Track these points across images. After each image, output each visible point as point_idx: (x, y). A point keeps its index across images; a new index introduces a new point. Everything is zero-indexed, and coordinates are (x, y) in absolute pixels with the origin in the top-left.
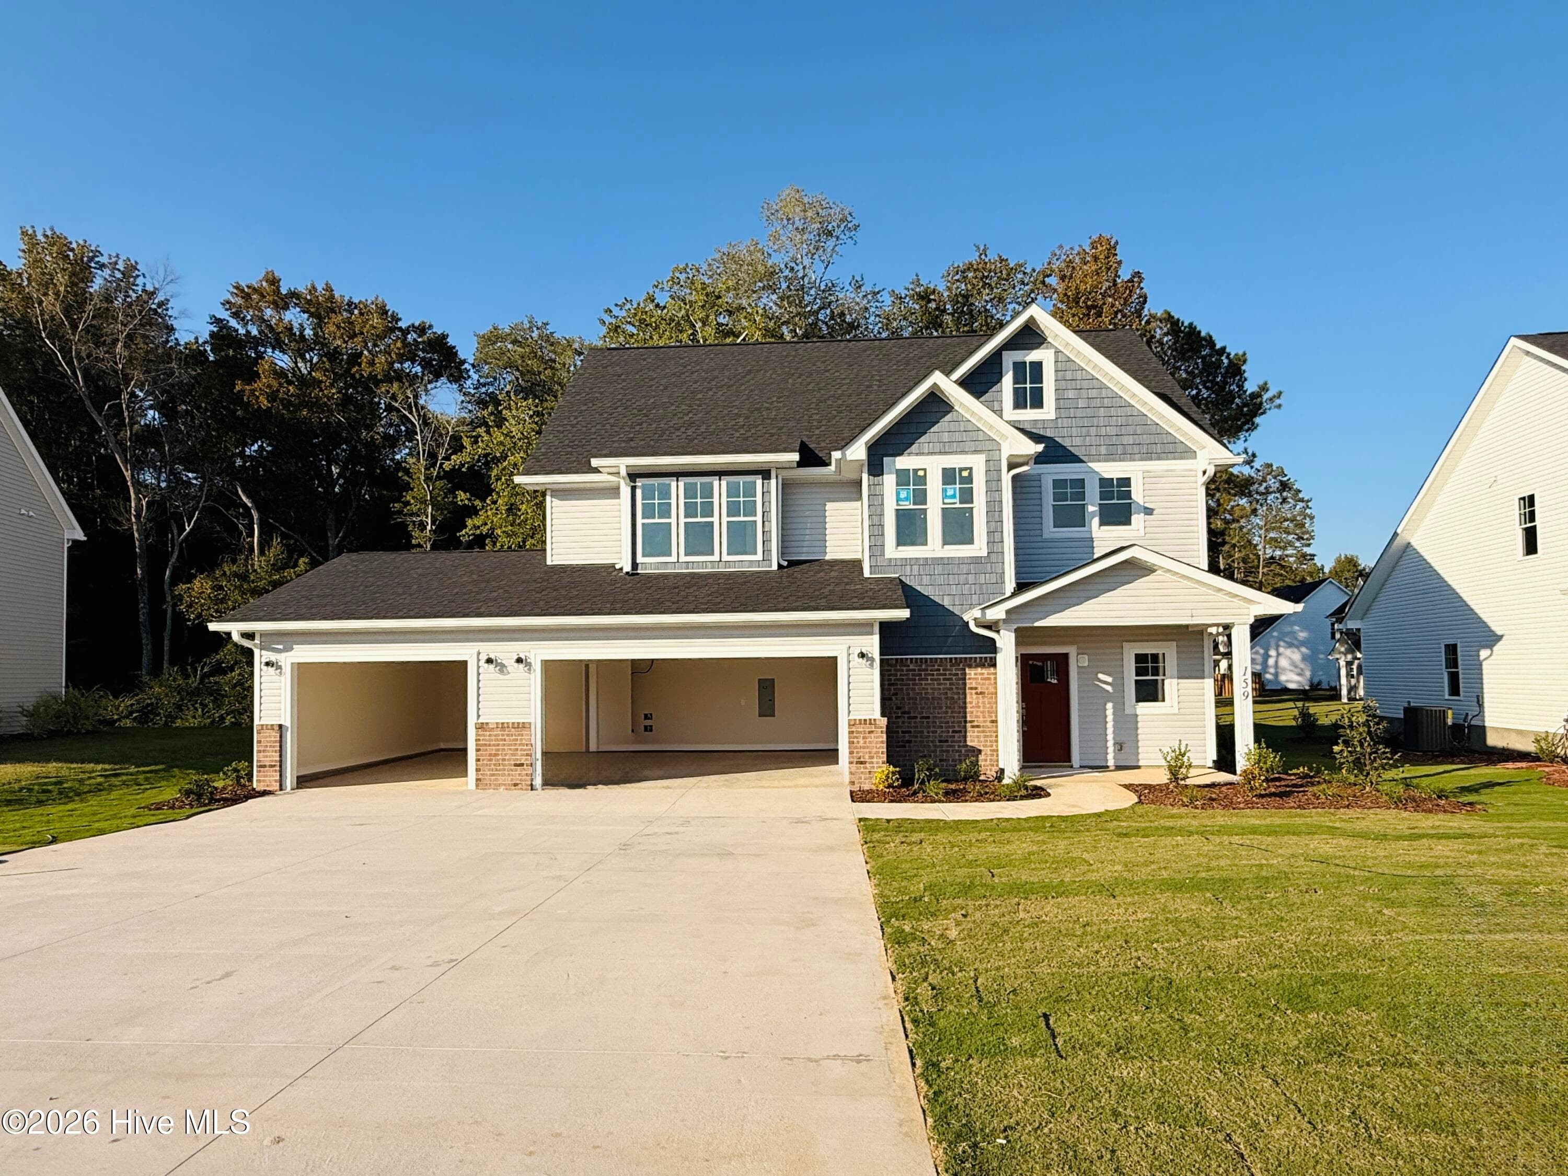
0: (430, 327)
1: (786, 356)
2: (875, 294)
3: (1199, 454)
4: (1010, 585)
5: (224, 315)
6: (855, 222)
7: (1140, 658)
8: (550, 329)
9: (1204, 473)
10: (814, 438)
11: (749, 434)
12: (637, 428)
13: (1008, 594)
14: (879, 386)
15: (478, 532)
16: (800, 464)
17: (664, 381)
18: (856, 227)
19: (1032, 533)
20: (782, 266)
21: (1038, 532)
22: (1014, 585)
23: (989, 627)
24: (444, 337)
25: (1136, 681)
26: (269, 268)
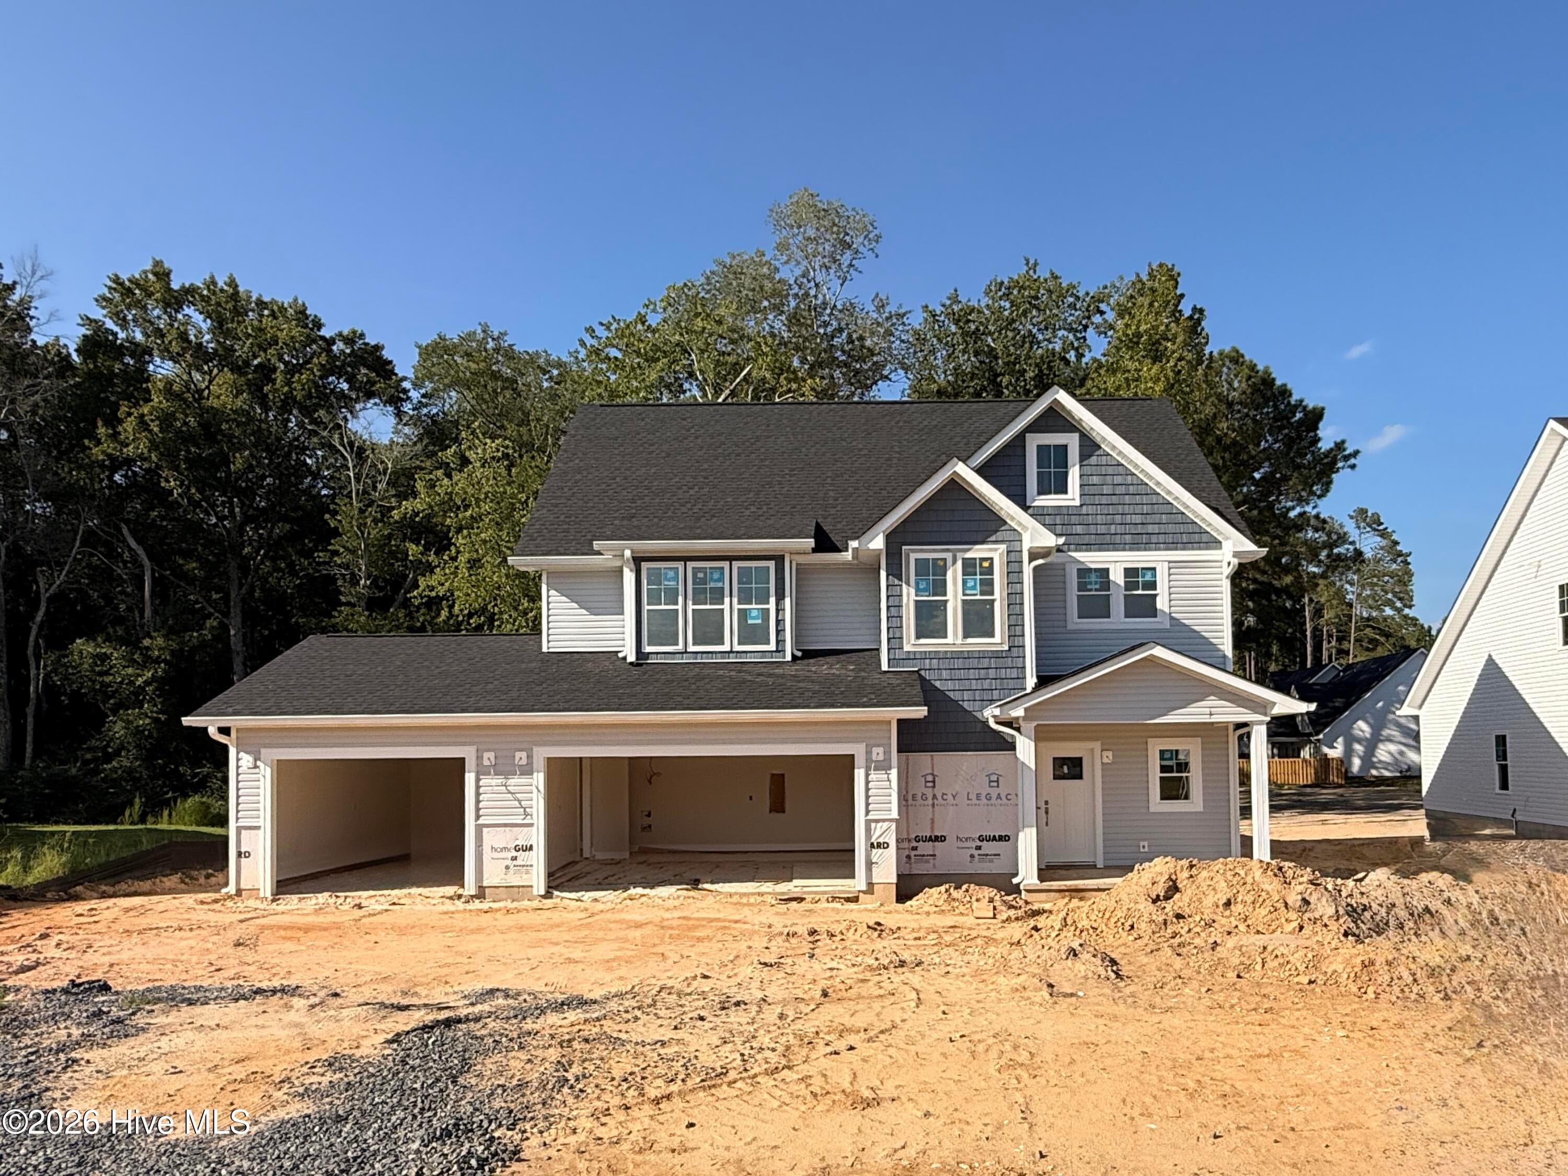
0: (362, 336)
1: (799, 420)
2: (901, 316)
3: (1224, 543)
4: (1031, 681)
5: (98, 313)
6: (876, 232)
7: (1164, 754)
8: (509, 340)
9: (1229, 564)
10: (829, 520)
11: (760, 512)
12: (639, 502)
13: (1029, 690)
14: (899, 459)
15: (433, 594)
16: (815, 550)
17: (665, 447)
18: (878, 237)
19: (1056, 624)
20: (792, 282)
21: (1062, 623)
22: (1035, 680)
23: (1009, 724)
24: (378, 348)
25: (1161, 778)
26: (158, 259)
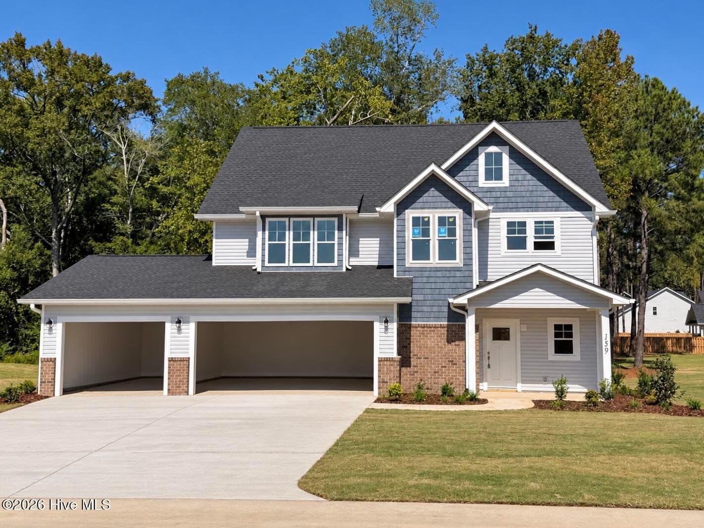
0: (133, 75)
3: (593, 208)
6: (436, 13)
7: (557, 327)
8: (221, 77)
13: (474, 288)
16: (359, 212)
21: (497, 252)
22: (477, 284)
23: (462, 308)
24: (142, 83)
25: (555, 341)
26: (19, 32)
